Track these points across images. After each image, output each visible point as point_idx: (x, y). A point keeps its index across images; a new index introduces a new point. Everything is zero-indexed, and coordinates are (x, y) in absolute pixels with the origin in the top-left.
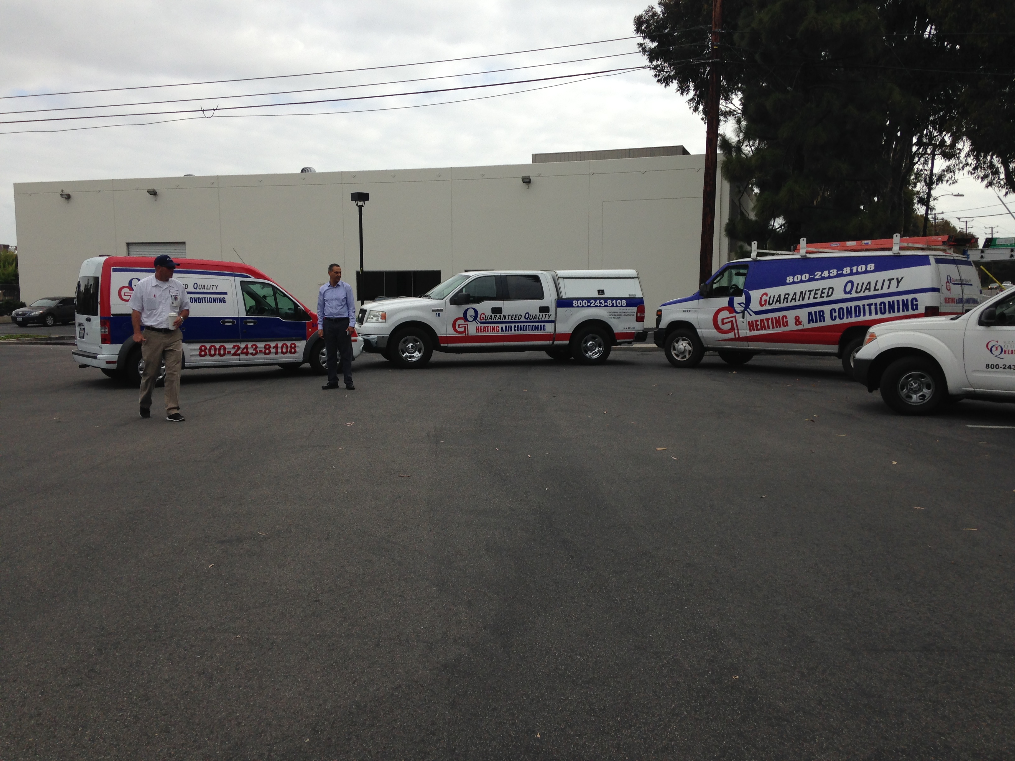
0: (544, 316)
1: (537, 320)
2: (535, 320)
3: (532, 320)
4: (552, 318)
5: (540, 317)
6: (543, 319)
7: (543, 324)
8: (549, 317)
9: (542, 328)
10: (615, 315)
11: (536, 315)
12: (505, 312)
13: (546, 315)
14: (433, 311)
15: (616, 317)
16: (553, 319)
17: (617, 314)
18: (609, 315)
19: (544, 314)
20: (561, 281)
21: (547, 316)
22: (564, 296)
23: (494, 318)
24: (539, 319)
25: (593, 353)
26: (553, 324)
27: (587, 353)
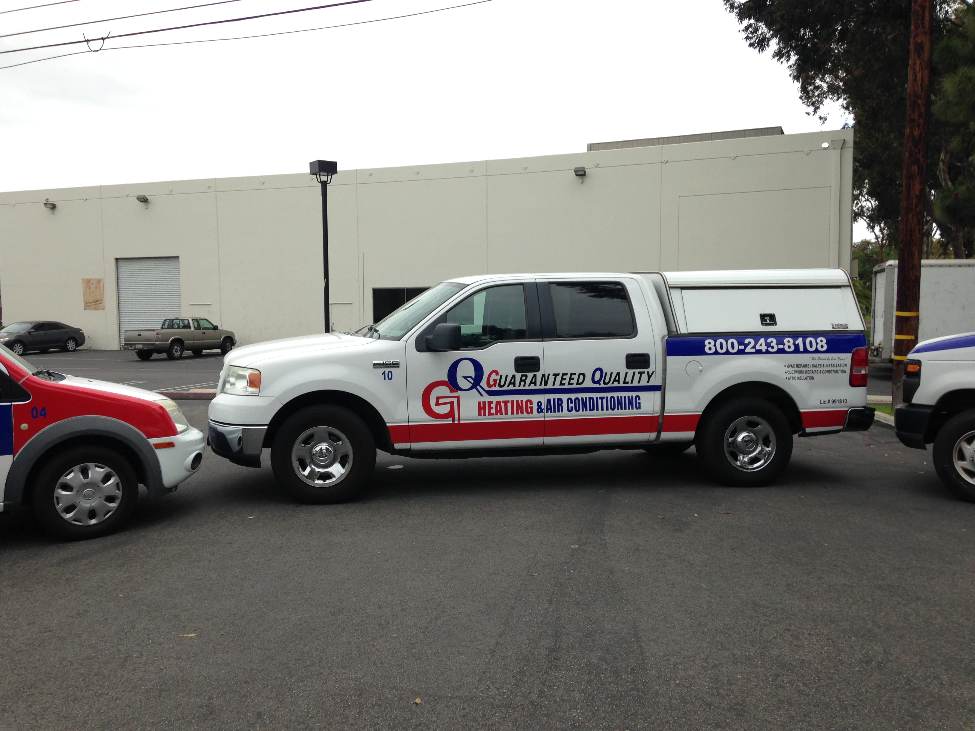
0: (637, 376)
1: (621, 384)
2: (616, 384)
3: (610, 385)
4: (656, 381)
5: (629, 379)
6: (635, 384)
7: (634, 394)
8: (649, 377)
9: (634, 403)
10: (802, 372)
11: (618, 374)
12: (546, 368)
13: (641, 373)
14: (376, 366)
15: (805, 375)
16: (659, 383)
17: (805, 369)
18: (789, 372)
19: (637, 371)
20: (675, 295)
21: (645, 377)
22: (683, 330)
23: (521, 380)
24: (625, 382)
25: (751, 458)
26: (658, 394)
27: (736, 458)
